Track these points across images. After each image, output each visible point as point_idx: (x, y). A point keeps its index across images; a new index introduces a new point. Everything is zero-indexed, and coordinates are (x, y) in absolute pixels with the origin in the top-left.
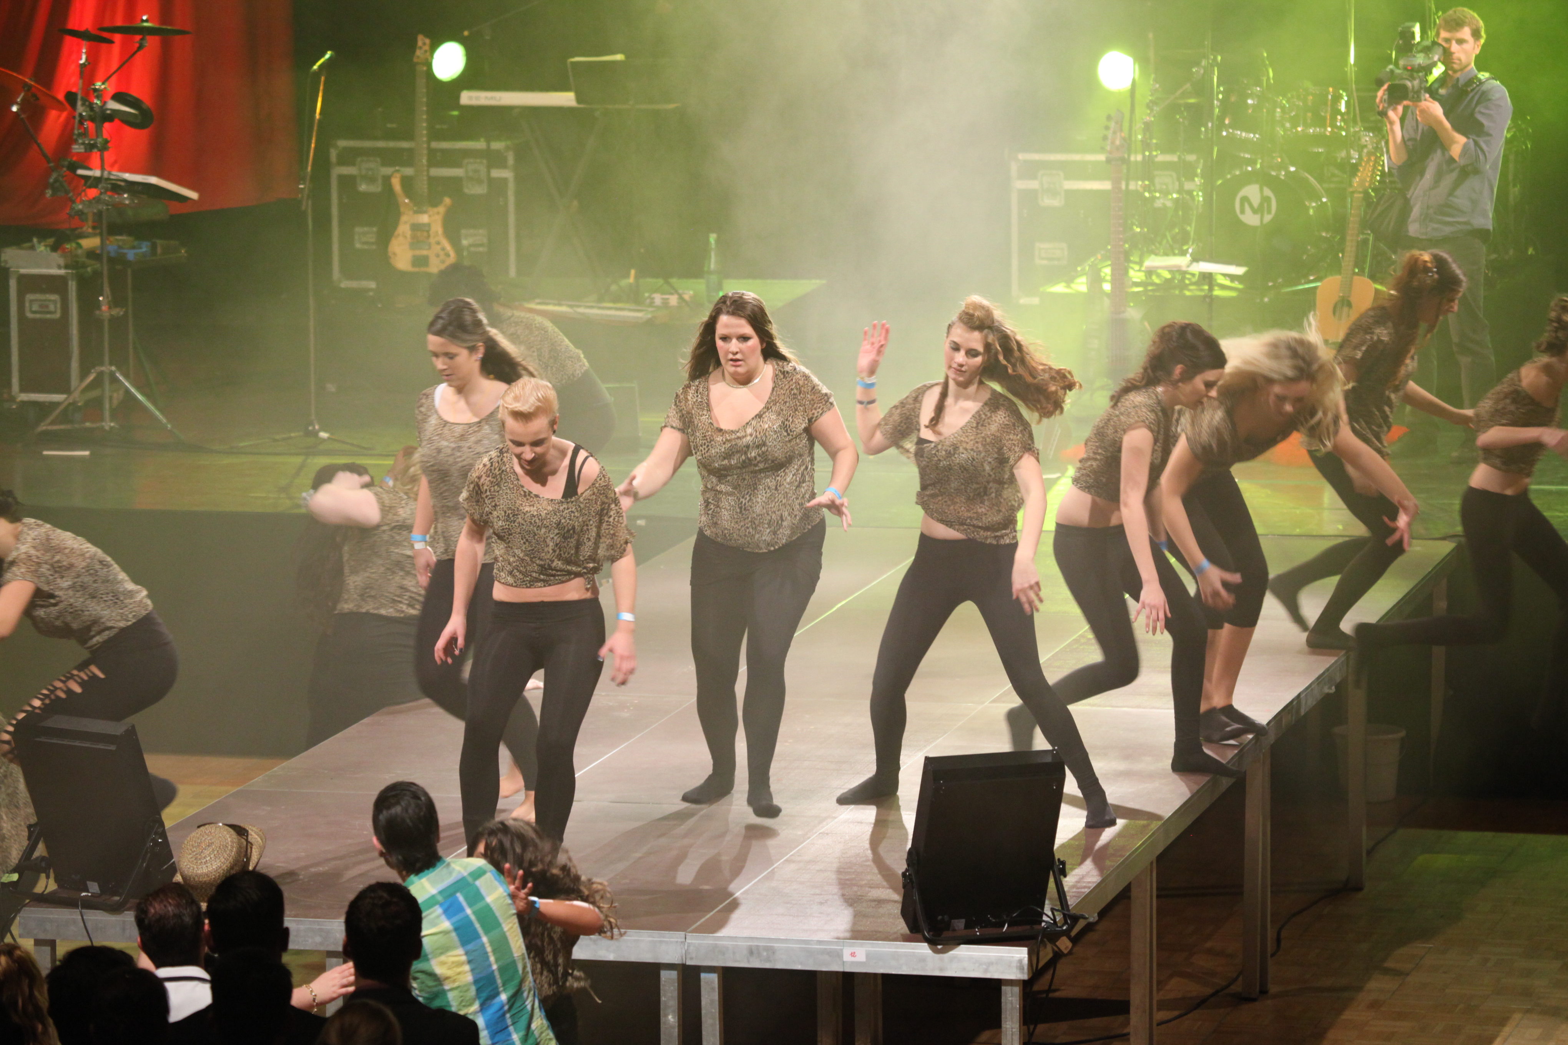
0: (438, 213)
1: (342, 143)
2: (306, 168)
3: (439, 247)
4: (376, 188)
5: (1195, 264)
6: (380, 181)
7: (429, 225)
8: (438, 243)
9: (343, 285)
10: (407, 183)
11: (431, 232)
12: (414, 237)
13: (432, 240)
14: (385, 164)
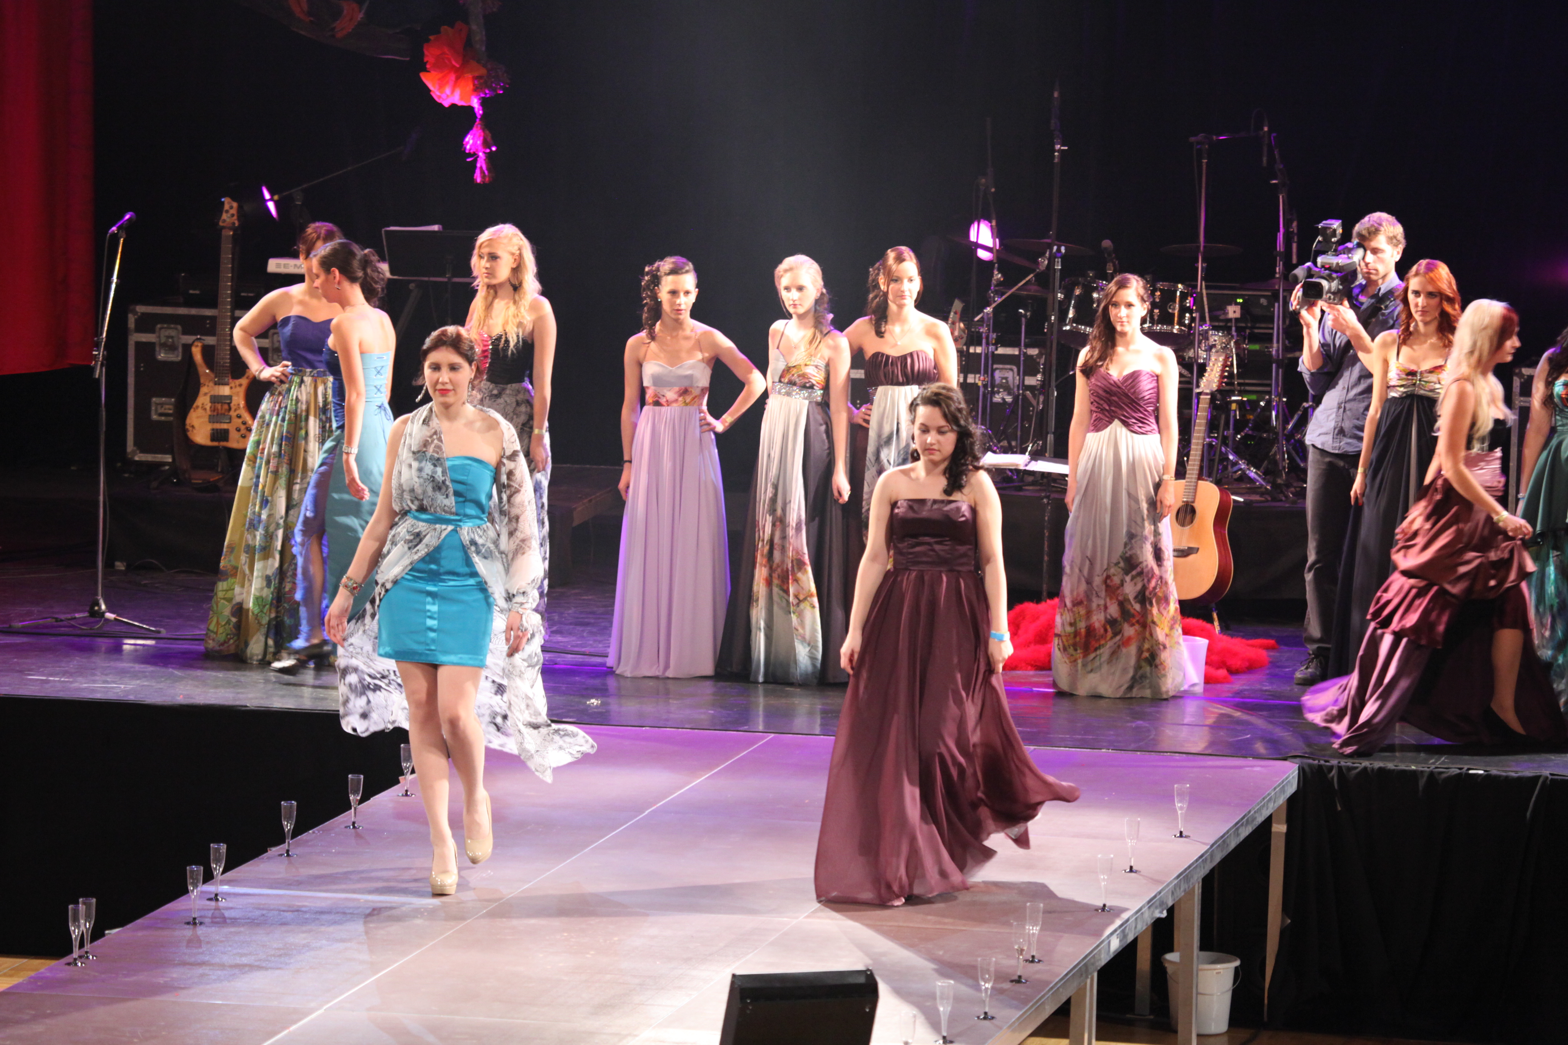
0: (240, 385)
1: (141, 309)
2: (102, 334)
3: (240, 421)
4: (176, 357)
5: (1033, 462)
6: (180, 349)
7: (230, 397)
8: (239, 417)
9: (137, 458)
10: (208, 353)
11: (232, 405)
12: (213, 409)
13: (233, 414)
14: (185, 332)
